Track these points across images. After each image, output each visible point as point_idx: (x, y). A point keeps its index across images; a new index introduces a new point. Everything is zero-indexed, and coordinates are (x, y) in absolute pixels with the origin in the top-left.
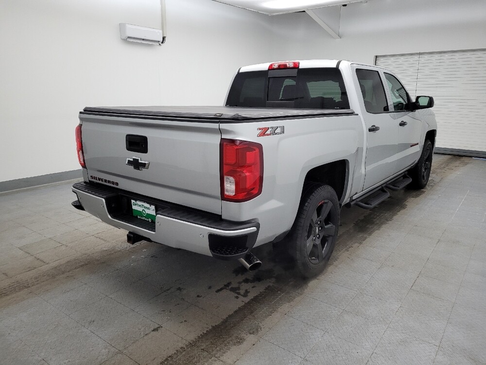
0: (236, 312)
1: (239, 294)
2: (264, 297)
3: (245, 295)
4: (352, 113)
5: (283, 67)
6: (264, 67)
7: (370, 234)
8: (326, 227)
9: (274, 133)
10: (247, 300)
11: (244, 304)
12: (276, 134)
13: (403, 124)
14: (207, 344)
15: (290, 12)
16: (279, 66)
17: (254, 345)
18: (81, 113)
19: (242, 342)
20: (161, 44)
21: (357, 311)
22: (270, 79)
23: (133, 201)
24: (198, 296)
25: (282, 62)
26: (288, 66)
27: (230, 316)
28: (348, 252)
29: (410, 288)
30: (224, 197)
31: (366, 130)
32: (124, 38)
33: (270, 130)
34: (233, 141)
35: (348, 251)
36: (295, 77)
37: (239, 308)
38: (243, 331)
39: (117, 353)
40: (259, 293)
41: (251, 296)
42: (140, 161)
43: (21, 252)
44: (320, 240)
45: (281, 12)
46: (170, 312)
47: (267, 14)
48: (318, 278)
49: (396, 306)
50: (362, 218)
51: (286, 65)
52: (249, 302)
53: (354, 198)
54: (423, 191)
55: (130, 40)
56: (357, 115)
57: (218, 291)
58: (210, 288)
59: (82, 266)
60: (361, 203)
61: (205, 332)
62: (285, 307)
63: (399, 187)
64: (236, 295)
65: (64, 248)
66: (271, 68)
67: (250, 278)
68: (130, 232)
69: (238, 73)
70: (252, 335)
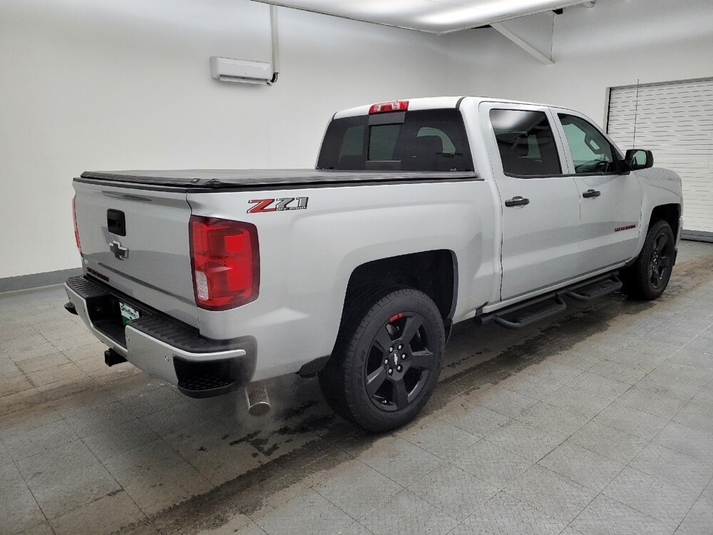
0: (240, 477)
1: (260, 450)
2: (294, 458)
3: (268, 453)
4: (475, 178)
5: (386, 110)
6: (363, 109)
7: (520, 370)
8: (414, 354)
9: (285, 208)
10: (266, 460)
11: (260, 465)
12: (288, 209)
13: (591, 194)
14: (170, 522)
15: (467, 28)
16: (383, 108)
17: (236, 530)
18: (74, 179)
19: (221, 525)
20: (271, 83)
21: (425, 491)
22: (373, 128)
23: (121, 304)
24: (202, 449)
25: (385, 102)
26: (393, 108)
27: (228, 483)
28: (467, 397)
29: (535, 462)
30: (200, 304)
31: (498, 203)
32: (215, 76)
33: (275, 203)
34: (206, 220)
35: (469, 394)
36: (402, 123)
37: (249, 472)
38: (232, 508)
39: (42, 523)
40: (291, 451)
41: (276, 455)
42: (120, 248)
43: (14, 369)
44: (402, 374)
45: (454, 29)
46: (149, 469)
47: (433, 32)
48: (395, 434)
49: (495, 490)
50: (521, 342)
51: (391, 106)
52: (268, 465)
53: (487, 309)
54: (652, 304)
55: (224, 80)
56: (483, 180)
57: (231, 444)
58: (225, 437)
59: (73, 393)
60: (503, 320)
61: (178, 504)
62: (316, 477)
63: (590, 296)
64: (256, 451)
65: (69, 366)
66: (372, 112)
67: (292, 427)
68: (110, 349)
69: (333, 120)
70: (243, 515)
